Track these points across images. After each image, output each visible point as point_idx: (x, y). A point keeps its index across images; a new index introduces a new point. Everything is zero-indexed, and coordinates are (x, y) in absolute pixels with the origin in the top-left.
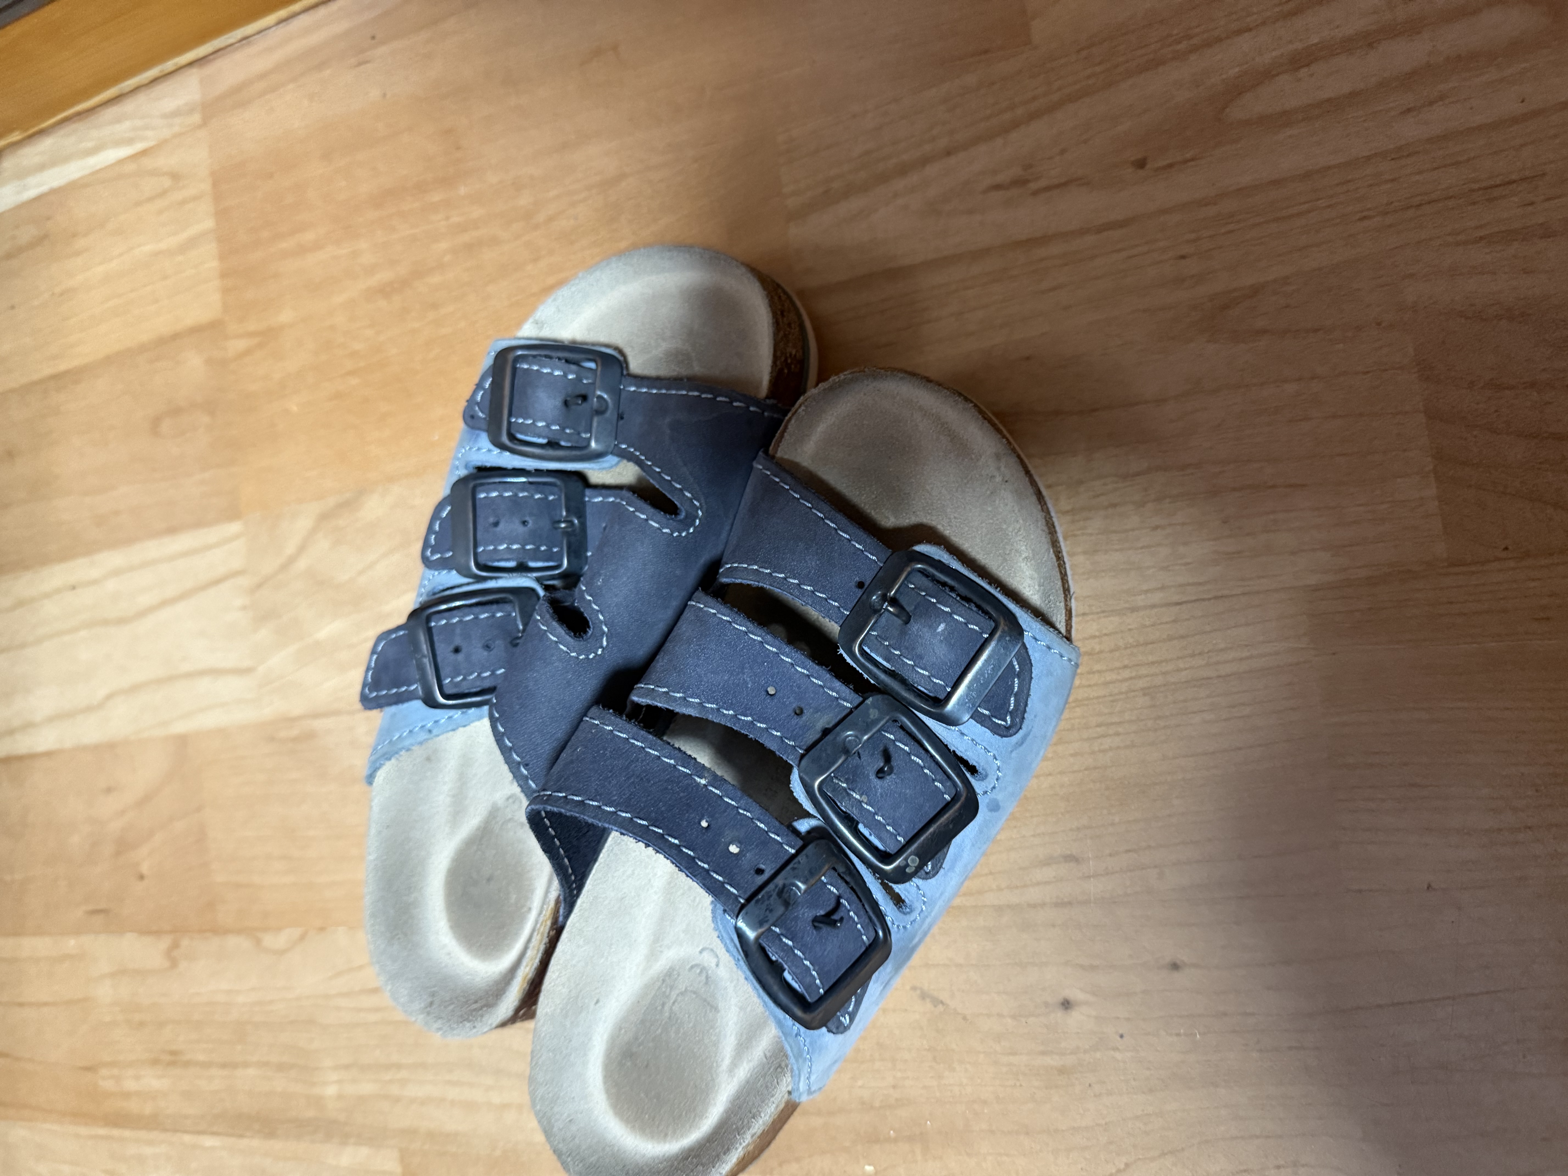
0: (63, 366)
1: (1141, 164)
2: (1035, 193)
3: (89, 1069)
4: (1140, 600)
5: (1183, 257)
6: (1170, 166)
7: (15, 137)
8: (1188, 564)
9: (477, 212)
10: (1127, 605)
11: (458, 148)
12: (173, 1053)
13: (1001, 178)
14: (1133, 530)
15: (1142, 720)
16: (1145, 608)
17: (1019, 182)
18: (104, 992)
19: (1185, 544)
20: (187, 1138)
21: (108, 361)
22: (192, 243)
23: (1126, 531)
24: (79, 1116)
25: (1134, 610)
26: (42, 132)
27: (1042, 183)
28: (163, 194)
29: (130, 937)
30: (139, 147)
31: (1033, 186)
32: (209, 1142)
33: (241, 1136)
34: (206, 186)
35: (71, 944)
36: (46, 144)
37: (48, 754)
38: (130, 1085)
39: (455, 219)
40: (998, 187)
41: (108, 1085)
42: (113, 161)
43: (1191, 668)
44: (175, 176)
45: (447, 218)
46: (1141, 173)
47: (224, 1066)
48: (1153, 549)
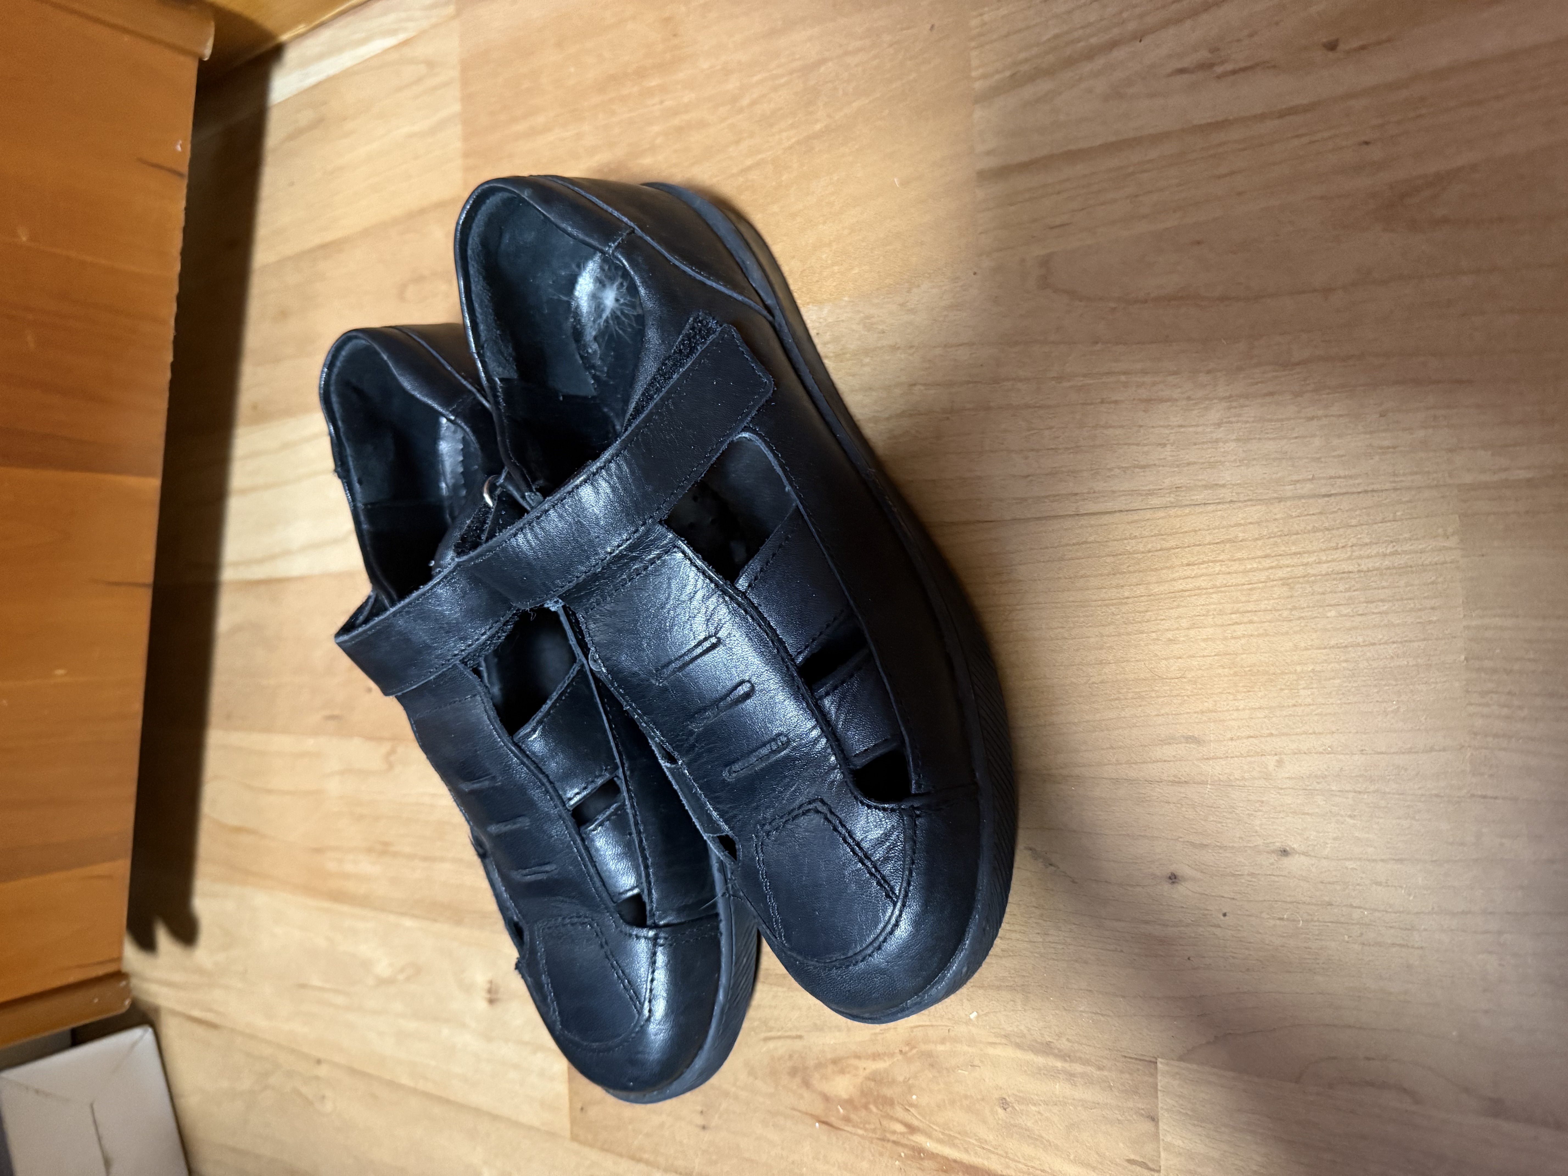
0: (329, 237)
1: (1332, 46)
2: (1219, 77)
3: (319, 851)
4: (1289, 490)
5: (1367, 143)
6: (1363, 48)
7: (301, 28)
8: (1342, 456)
9: (688, 97)
10: (1275, 495)
11: (675, 35)
12: (386, 844)
13: (1186, 63)
14: (1289, 419)
15: (1278, 610)
16: (1293, 498)
17: (1205, 66)
18: (333, 786)
19: (1340, 436)
20: (392, 918)
21: (366, 233)
22: (441, 125)
23: (1282, 420)
24: (309, 890)
25: (1280, 500)
26: (322, 25)
27: (1229, 67)
28: (419, 80)
29: (357, 741)
30: (402, 37)
31: (1219, 70)
32: (408, 923)
33: (435, 921)
34: (455, 73)
35: (310, 743)
36: (325, 35)
37: (301, 579)
38: (349, 867)
39: (669, 103)
40: (1182, 71)
41: (332, 866)
42: (379, 51)
43: (1333, 560)
44: (431, 64)
45: (662, 102)
46: (1331, 55)
47: (425, 859)
48: (1308, 439)
